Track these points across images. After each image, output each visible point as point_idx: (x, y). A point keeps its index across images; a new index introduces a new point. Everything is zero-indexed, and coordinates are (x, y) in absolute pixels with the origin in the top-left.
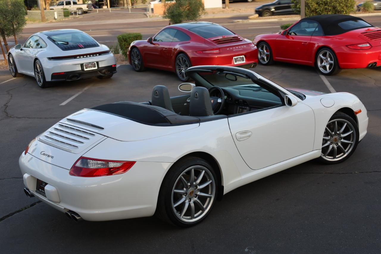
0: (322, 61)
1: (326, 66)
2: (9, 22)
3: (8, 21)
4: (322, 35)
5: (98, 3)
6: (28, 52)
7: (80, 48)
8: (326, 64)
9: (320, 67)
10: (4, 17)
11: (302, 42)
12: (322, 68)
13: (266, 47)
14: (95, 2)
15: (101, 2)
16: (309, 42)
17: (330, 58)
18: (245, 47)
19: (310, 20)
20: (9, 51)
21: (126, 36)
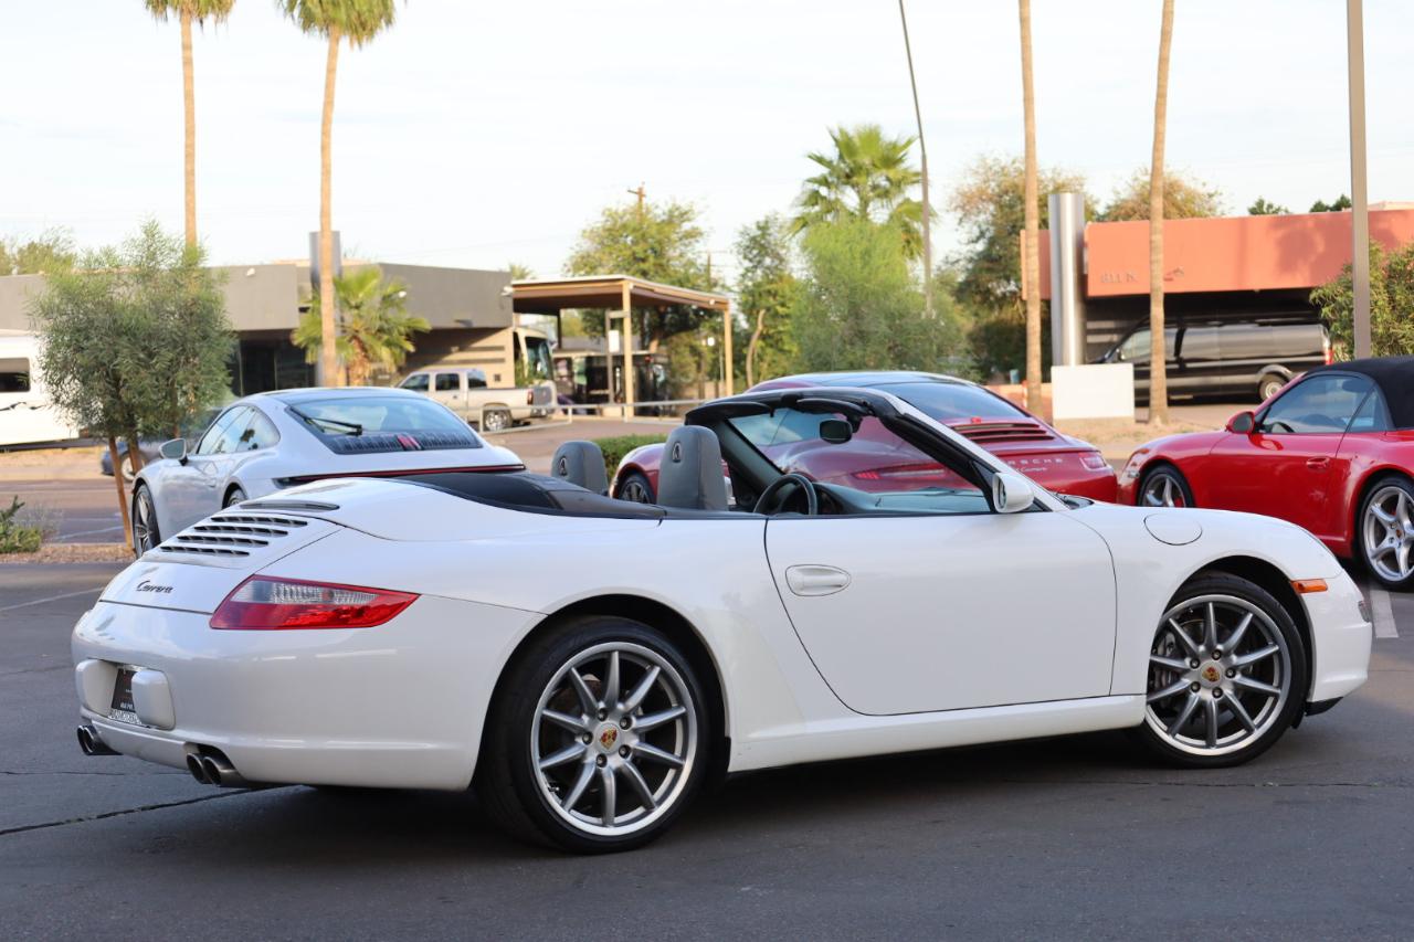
0: (1381, 533)
1: (1397, 551)
2: (157, 380)
3: (153, 374)
4: (1386, 428)
5: (584, 392)
6: (210, 470)
7: (405, 449)
8: (1395, 544)
9: (1375, 557)
10: (139, 359)
11: (1306, 459)
12: (1381, 563)
13: (1174, 488)
14: (573, 387)
15: (597, 389)
16: (1332, 455)
17: (1410, 519)
18: (1058, 460)
19: (1342, 373)
20: (142, 471)
21: (615, 444)
